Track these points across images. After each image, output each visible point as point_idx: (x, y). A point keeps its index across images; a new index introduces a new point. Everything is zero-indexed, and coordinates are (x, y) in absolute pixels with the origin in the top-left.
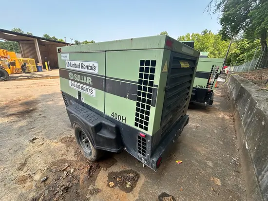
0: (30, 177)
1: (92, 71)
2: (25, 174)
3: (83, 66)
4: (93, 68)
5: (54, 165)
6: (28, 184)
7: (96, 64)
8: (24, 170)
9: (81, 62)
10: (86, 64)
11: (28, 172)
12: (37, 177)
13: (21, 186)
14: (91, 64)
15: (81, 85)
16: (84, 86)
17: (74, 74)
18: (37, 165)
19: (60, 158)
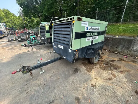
0: (111, 73)
1: (98, 30)
2: (112, 76)
3: (95, 29)
4: (98, 29)
5: (104, 69)
6: (113, 73)
7: (99, 28)
8: (111, 77)
9: (94, 27)
10: (96, 28)
11: (110, 75)
12: (110, 72)
13: (115, 74)
14: (98, 28)
15: (93, 37)
16: (94, 37)
17: (90, 33)
18: (106, 74)
19: (100, 69)
